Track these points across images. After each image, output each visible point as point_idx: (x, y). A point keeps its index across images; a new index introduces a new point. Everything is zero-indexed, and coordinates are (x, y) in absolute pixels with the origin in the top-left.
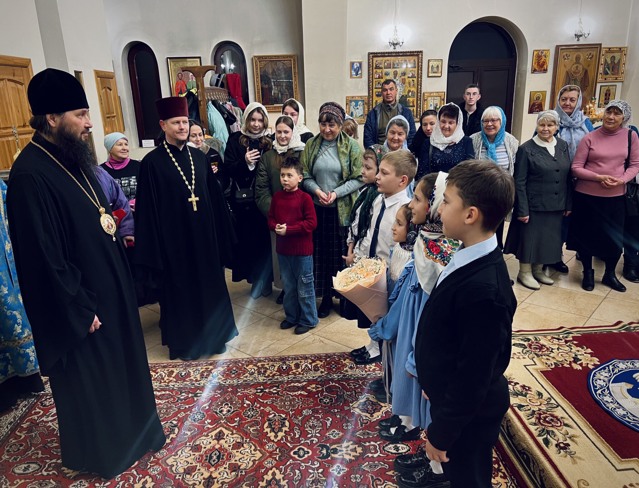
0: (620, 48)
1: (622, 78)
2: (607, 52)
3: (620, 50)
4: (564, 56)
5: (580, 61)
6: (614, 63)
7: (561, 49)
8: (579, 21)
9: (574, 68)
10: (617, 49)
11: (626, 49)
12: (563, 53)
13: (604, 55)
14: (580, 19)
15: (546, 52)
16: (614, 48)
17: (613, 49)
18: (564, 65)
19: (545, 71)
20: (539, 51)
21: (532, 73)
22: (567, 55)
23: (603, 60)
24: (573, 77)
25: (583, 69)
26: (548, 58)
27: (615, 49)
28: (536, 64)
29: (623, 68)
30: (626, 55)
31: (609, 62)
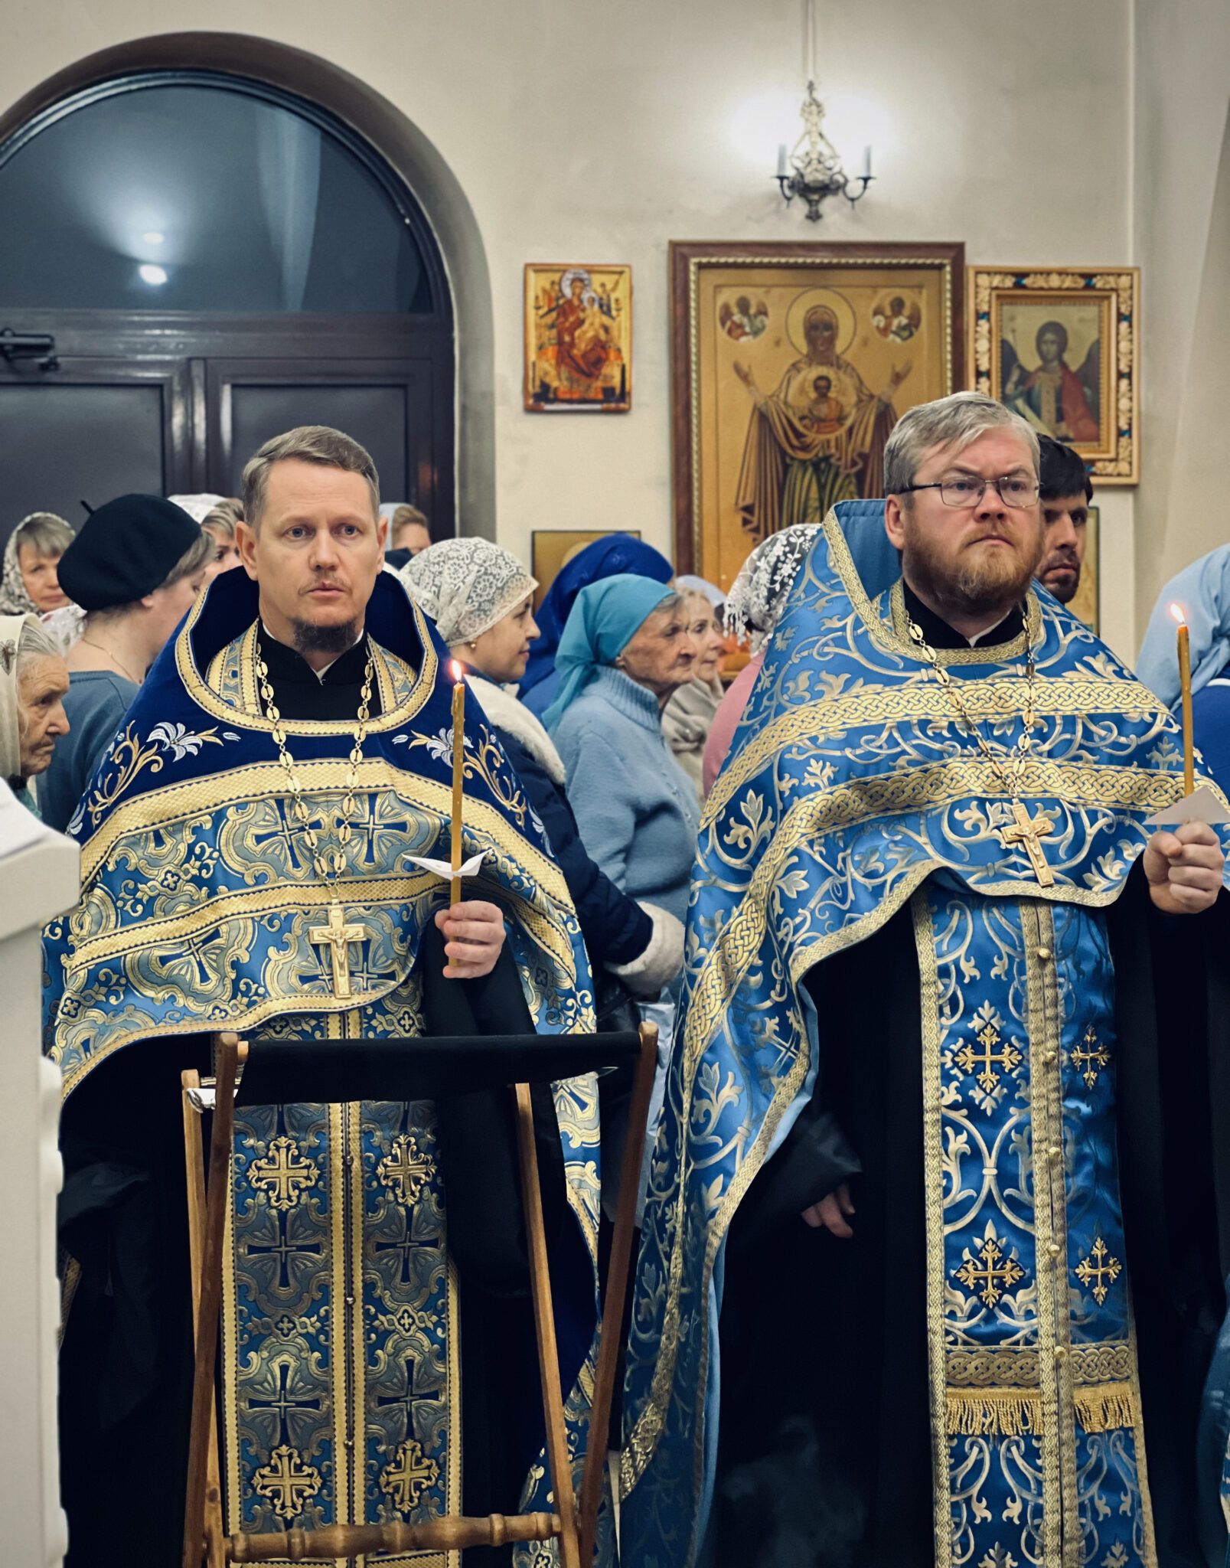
0: (1088, 276)
1: (1123, 467)
2: (1003, 298)
3: (1089, 287)
4: (726, 314)
5: (840, 346)
6: (1064, 366)
7: (701, 266)
8: (804, 96)
9: (802, 390)
10: (1068, 282)
11: (1124, 281)
12: (718, 288)
13: (986, 315)
14: (811, 87)
15: (609, 280)
16: (1048, 273)
17: (1040, 282)
18: (737, 368)
19: (616, 400)
20: (562, 269)
21: (530, 410)
22: (744, 305)
23: (983, 345)
24: (805, 448)
25: (864, 398)
26: (623, 318)
27: (1055, 281)
28: (551, 352)
29: (1124, 404)
30: (1128, 318)
31: (1030, 360)
